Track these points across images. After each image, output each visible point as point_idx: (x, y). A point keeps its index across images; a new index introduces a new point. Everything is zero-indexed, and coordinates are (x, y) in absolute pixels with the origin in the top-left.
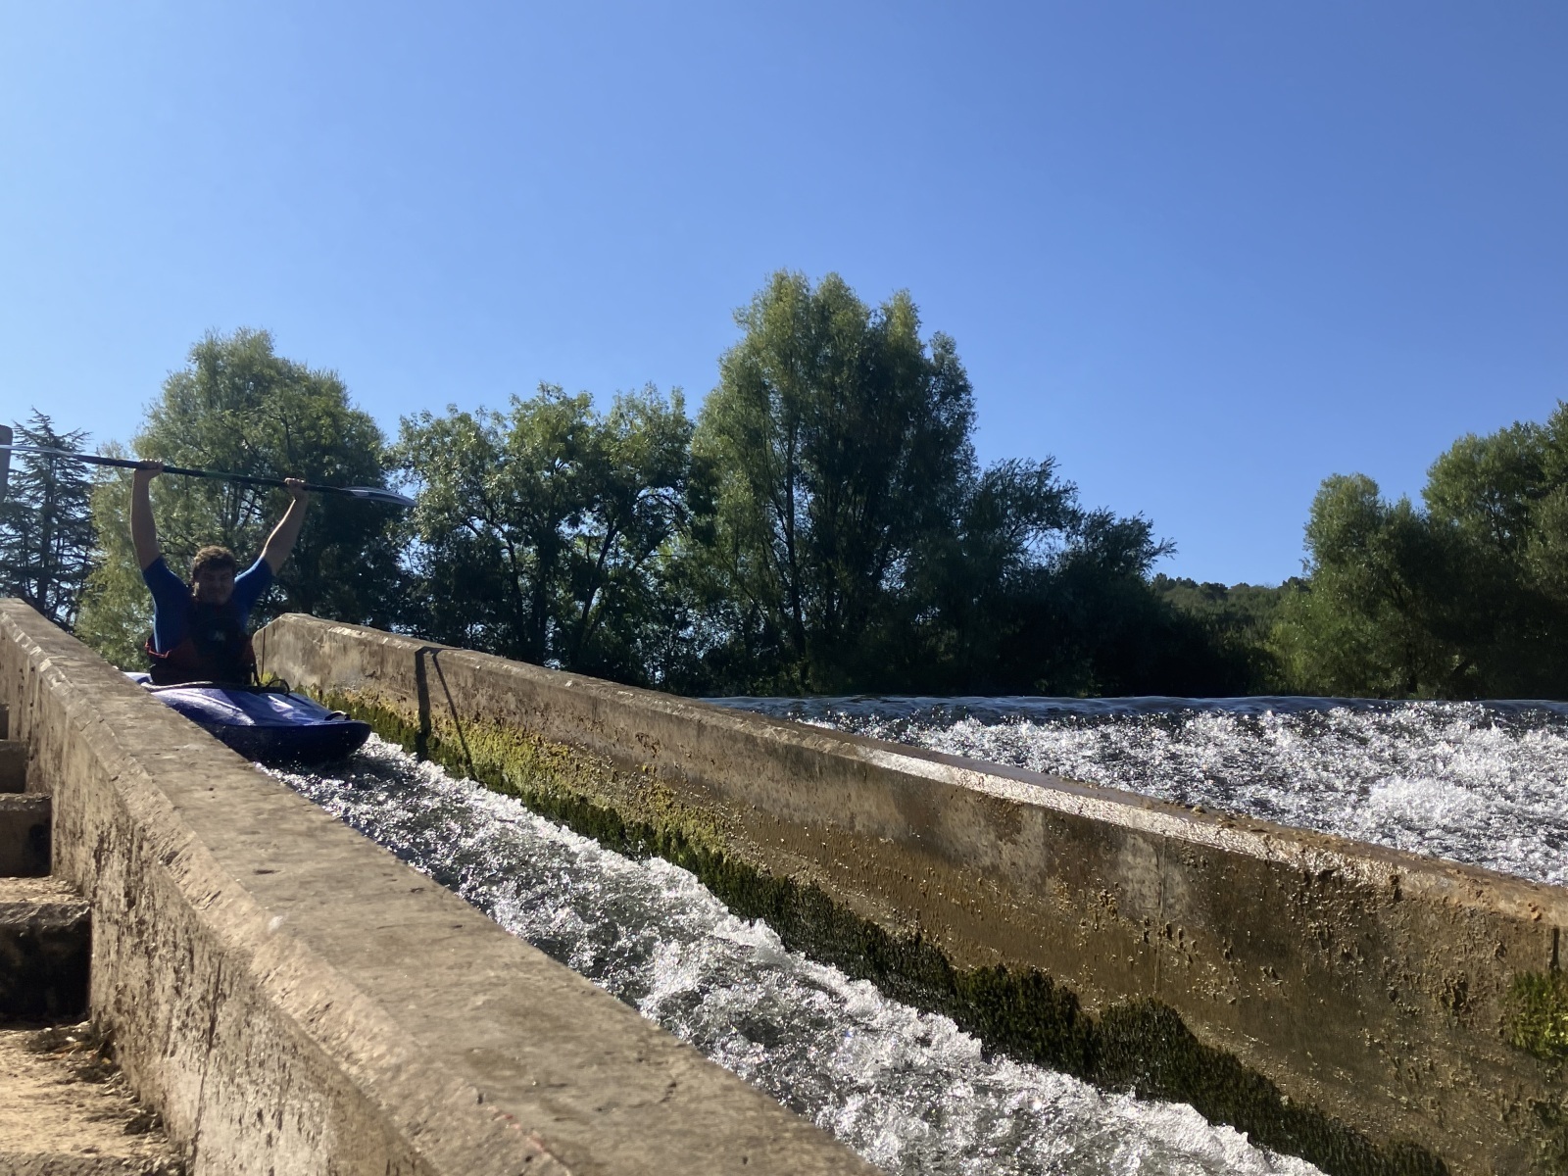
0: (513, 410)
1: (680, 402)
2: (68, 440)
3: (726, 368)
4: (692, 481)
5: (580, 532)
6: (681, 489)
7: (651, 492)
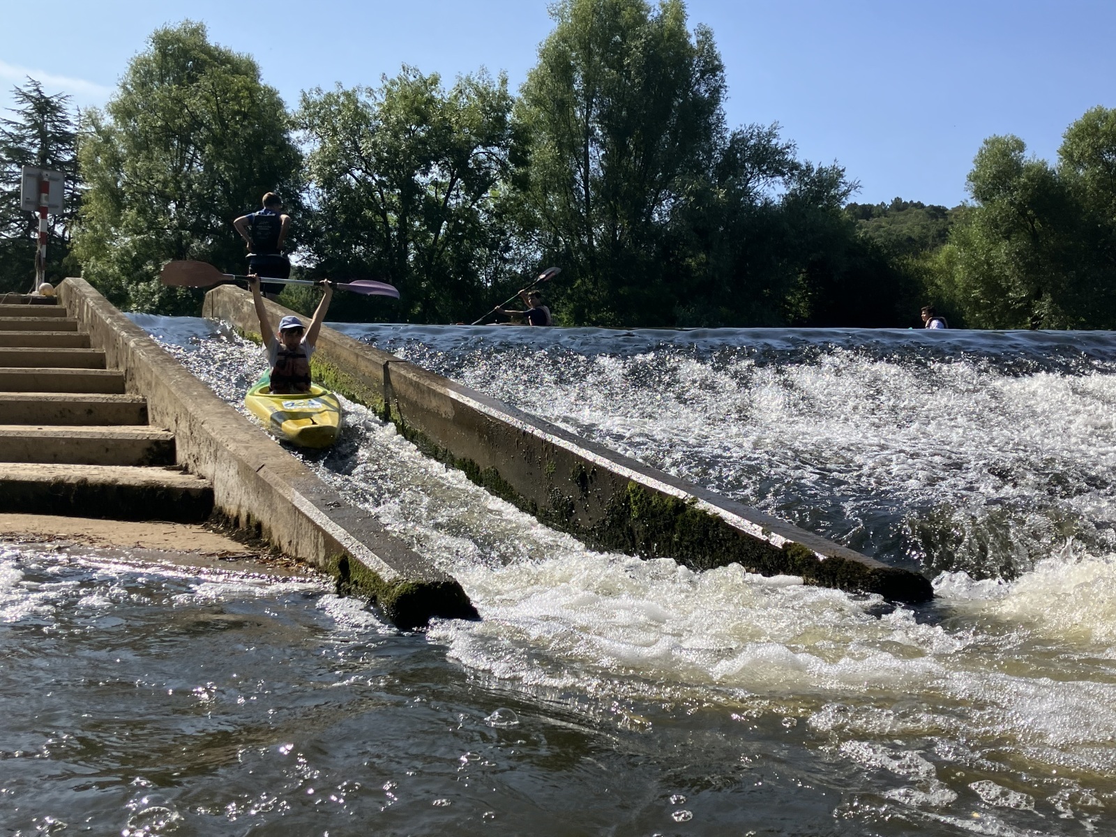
0: (381, 85)
1: (504, 82)
2: (55, 100)
4: (512, 142)
5: (431, 177)
6: (504, 148)
7: (482, 150)
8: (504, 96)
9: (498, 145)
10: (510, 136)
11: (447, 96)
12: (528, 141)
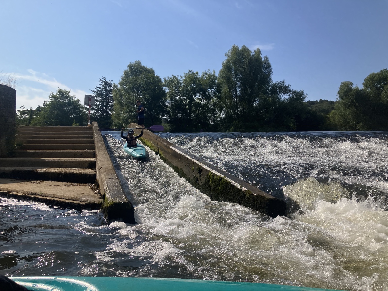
0: (184, 75)
1: (214, 72)
2: (109, 82)
3: (223, 65)
4: (217, 87)
5: (197, 97)
6: (215, 89)
7: (210, 90)
8: (214, 76)
9: (214, 89)
10: (216, 86)
11: (200, 77)
12: (221, 87)
